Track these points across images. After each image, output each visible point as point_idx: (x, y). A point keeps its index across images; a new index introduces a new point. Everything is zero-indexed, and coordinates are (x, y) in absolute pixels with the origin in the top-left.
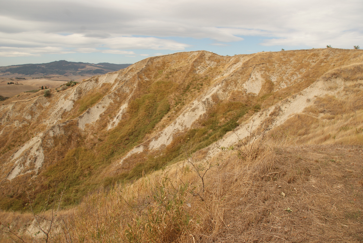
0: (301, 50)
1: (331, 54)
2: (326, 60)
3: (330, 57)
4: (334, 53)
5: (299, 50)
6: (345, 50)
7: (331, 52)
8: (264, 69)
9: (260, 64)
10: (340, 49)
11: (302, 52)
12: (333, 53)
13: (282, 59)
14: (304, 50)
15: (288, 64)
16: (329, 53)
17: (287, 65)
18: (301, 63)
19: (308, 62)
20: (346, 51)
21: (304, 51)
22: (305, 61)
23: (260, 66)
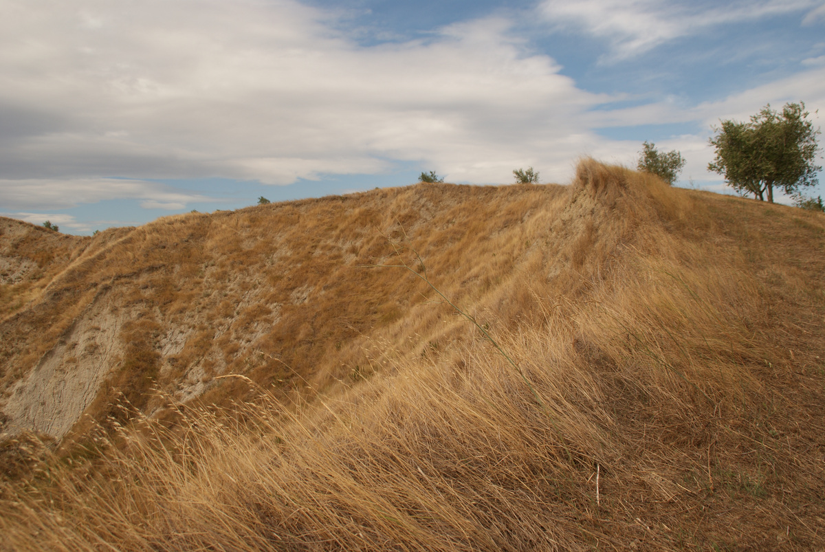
0: (323, 199)
1: (423, 213)
2: (399, 239)
3: (417, 226)
4: (437, 204)
5: (318, 201)
6: (479, 190)
7: (423, 201)
8: (148, 293)
9: (137, 274)
10: (461, 187)
11: (326, 209)
12: (430, 205)
13: (242, 241)
14: (334, 198)
15: (257, 266)
16: (415, 209)
17: (251, 269)
18: (308, 256)
19: (335, 252)
20: (482, 197)
21: (334, 203)
22: (323, 248)
23: (135, 281)
